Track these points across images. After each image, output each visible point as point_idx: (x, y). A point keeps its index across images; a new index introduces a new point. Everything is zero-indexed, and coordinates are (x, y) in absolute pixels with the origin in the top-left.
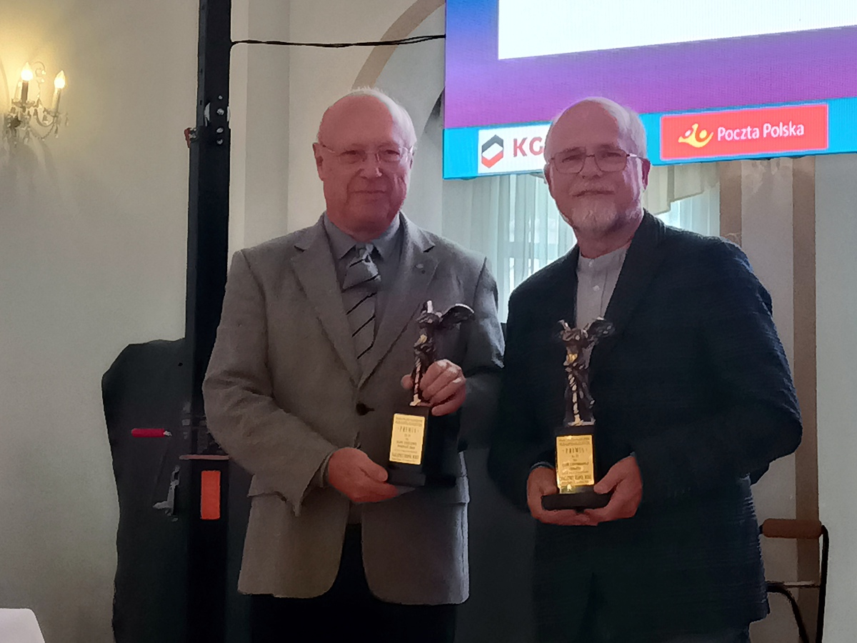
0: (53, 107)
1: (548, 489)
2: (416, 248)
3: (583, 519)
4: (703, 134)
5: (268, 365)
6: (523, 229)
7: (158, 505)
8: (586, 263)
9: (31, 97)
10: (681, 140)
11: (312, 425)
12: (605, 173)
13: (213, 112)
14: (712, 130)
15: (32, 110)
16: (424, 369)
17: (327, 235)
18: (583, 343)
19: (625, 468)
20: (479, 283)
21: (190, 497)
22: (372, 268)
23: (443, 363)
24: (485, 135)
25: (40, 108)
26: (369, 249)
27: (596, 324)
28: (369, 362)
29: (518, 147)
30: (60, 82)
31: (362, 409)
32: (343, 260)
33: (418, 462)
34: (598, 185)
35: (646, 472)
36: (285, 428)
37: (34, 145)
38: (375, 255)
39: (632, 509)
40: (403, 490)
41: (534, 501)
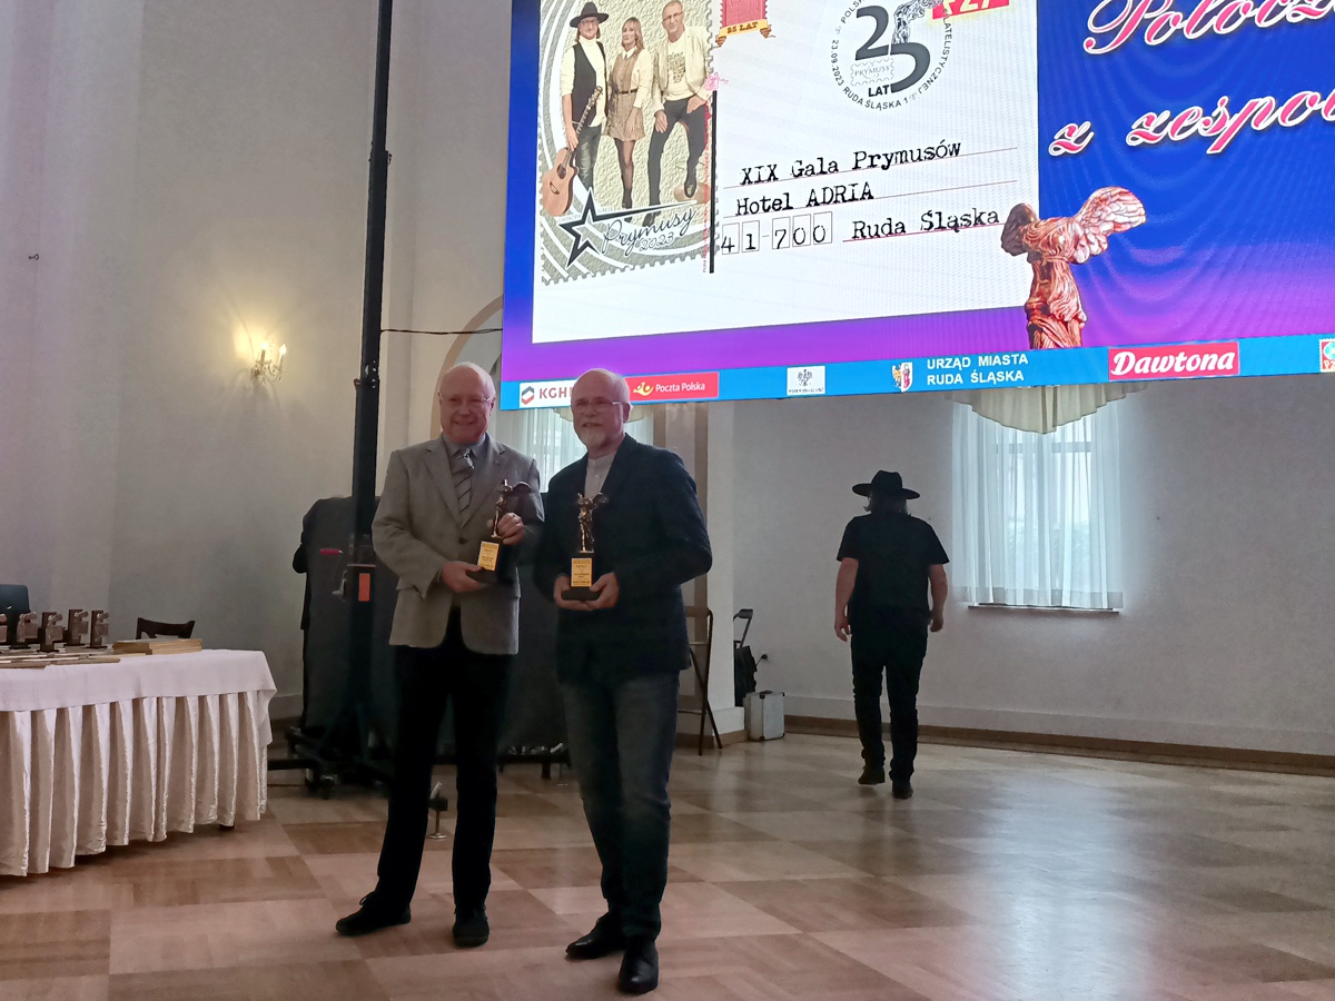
0: (279, 364)
1: (566, 588)
2: (495, 452)
3: (583, 606)
4: (648, 388)
5: (409, 515)
6: (542, 437)
7: (335, 592)
8: (592, 462)
9: (267, 359)
10: (635, 391)
11: (434, 548)
12: (599, 413)
13: (370, 370)
14: (652, 385)
15: (267, 366)
16: (500, 517)
17: (444, 443)
18: (589, 507)
19: (608, 578)
20: (531, 472)
21: (353, 589)
22: (470, 463)
23: (511, 514)
24: (523, 386)
25: (271, 365)
26: (468, 451)
27: (598, 496)
28: (466, 516)
29: (542, 393)
30: (283, 350)
31: (462, 541)
32: (452, 458)
33: (493, 569)
34: (594, 421)
35: (621, 582)
36: (418, 549)
37: (267, 386)
38: (471, 455)
39: (612, 601)
40: (483, 585)
41: (557, 595)
